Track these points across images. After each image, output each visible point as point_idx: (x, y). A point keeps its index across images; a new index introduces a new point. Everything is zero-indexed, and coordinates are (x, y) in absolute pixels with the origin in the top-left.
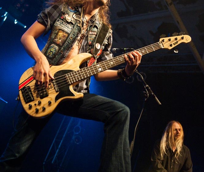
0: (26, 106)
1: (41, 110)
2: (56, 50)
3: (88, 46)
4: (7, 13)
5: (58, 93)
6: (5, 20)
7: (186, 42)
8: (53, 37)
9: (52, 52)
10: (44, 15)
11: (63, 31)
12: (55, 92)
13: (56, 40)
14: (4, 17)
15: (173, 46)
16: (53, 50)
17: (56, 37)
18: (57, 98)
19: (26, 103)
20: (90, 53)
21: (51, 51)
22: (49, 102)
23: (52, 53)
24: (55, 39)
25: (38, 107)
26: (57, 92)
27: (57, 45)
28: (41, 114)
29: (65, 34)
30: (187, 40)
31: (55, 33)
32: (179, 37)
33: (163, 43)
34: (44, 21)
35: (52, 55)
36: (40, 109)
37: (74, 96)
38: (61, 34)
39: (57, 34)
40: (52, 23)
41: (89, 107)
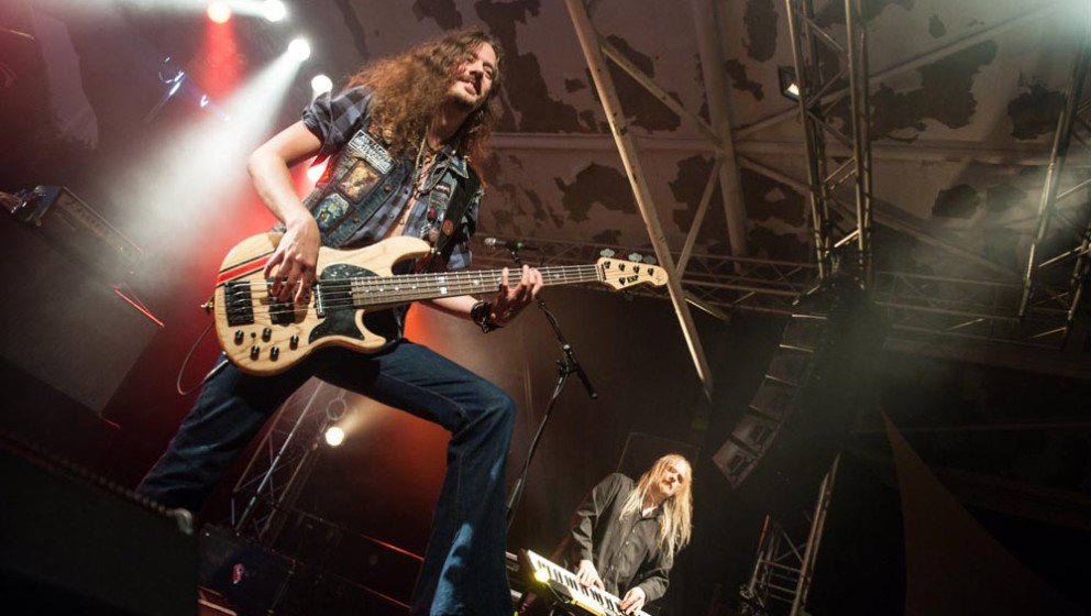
0: (226, 333)
1: (265, 354)
2: (341, 211)
3: (426, 221)
4: (181, 74)
5: (322, 320)
6: (172, 92)
7: (656, 283)
8: (340, 176)
9: (331, 214)
10: (321, 111)
11: (367, 164)
12: (316, 317)
13: (347, 184)
14: (173, 84)
15: (627, 284)
16: (333, 208)
17: (346, 177)
18: (314, 335)
19: (231, 324)
20: (426, 238)
21: (327, 212)
22: (292, 338)
23: (328, 216)
24: (345, 181)
25: (260, 344)
26: (319, 317)
27: (347, 197)
28: (264, 365)
29: (372, 174)
30: (659, 280)
31: (347, 167)
32: (644, 268)
33: (606, 270)
34: (319, 127)
35: (328, 223)
36: (264, 350)
37: (363, 338)
38: (361, 173)
39: (351, 169)
40: (340, 134)
41: (411, 381)
